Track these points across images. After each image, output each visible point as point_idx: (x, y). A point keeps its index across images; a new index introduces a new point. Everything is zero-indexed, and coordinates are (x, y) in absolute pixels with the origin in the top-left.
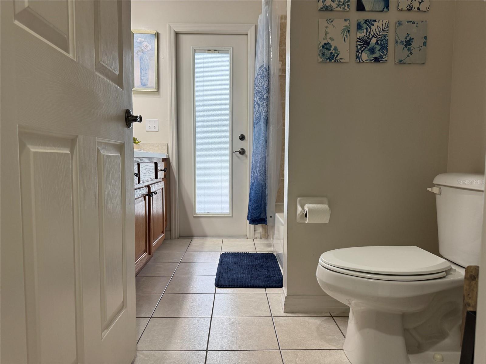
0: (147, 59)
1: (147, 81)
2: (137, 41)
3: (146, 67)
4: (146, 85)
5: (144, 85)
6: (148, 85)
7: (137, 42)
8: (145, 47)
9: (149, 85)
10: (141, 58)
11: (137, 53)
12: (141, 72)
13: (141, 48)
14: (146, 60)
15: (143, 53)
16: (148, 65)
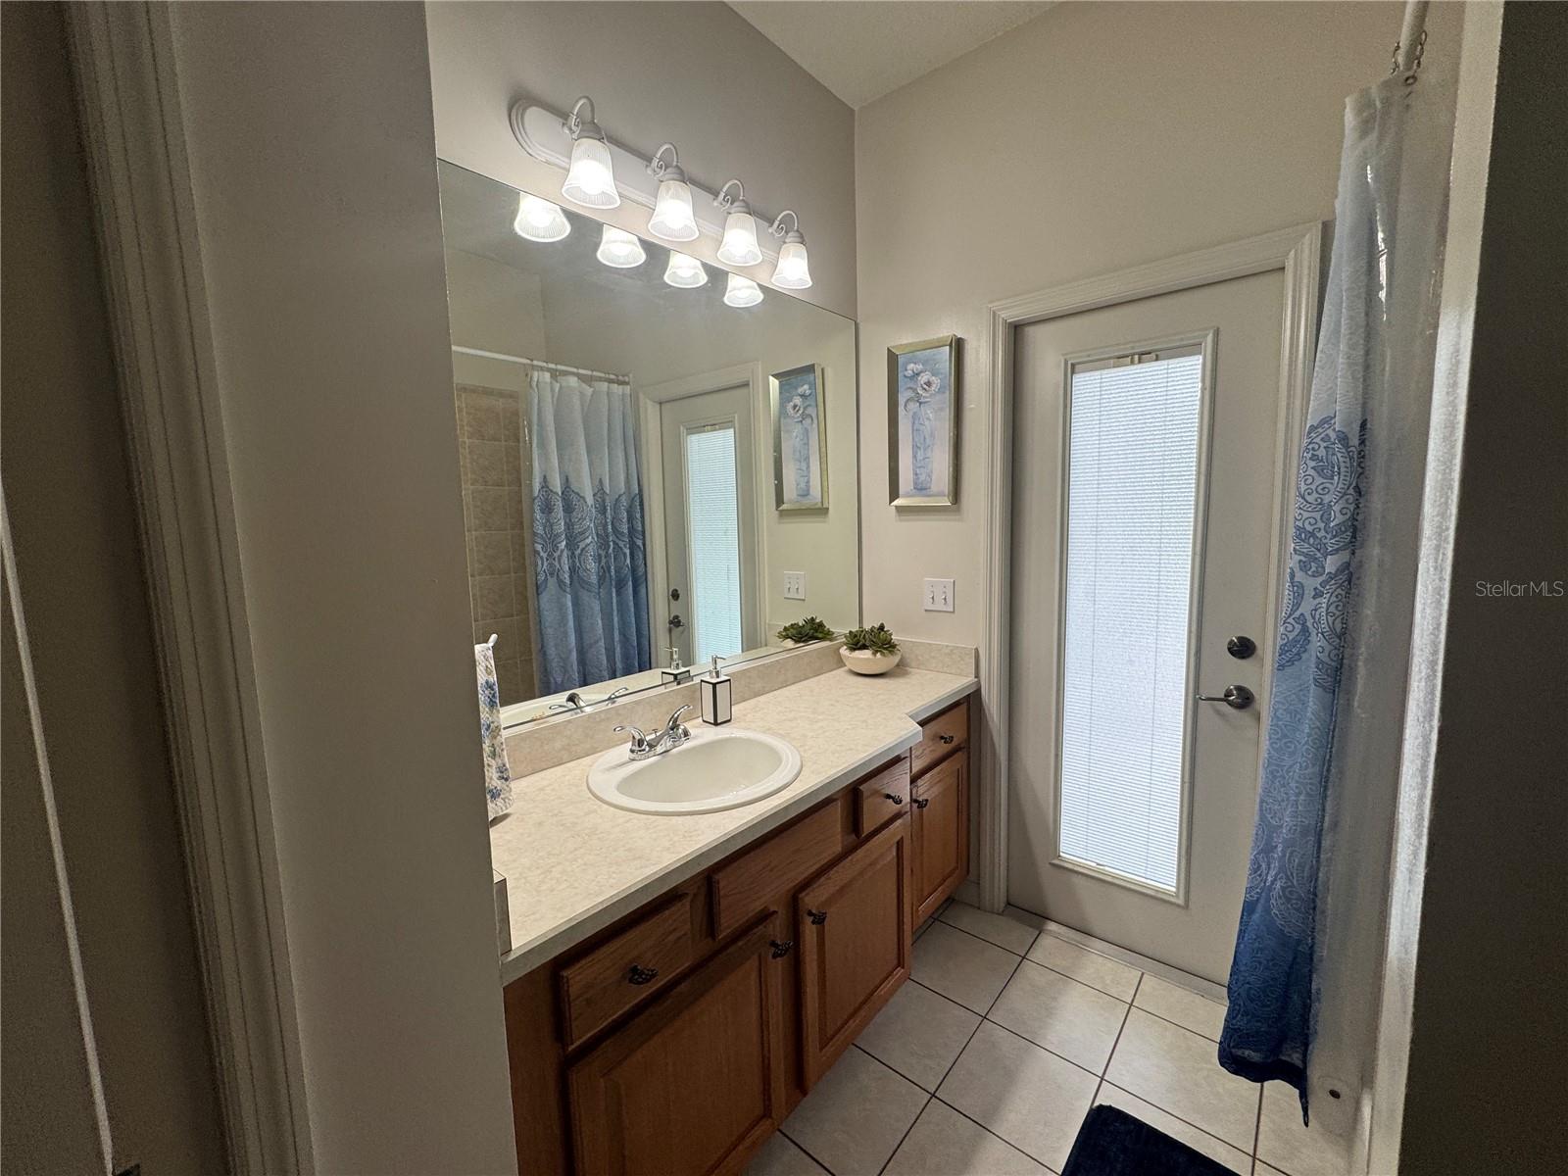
0: (928, 419)
1: (929, 476)
2: (906, 373)
3: (928, 441)
4: (925, 489)
5: (921, 489)
6: (930, 488)
7: (905, 376)
8: (925, 386)
9: (934, 489)
10: (915, 416)
11: (906, 405)
12: (915, 457)
13: (914, 390)
14: (927, 423)
15: (920, 403)
16: (932, 435)
